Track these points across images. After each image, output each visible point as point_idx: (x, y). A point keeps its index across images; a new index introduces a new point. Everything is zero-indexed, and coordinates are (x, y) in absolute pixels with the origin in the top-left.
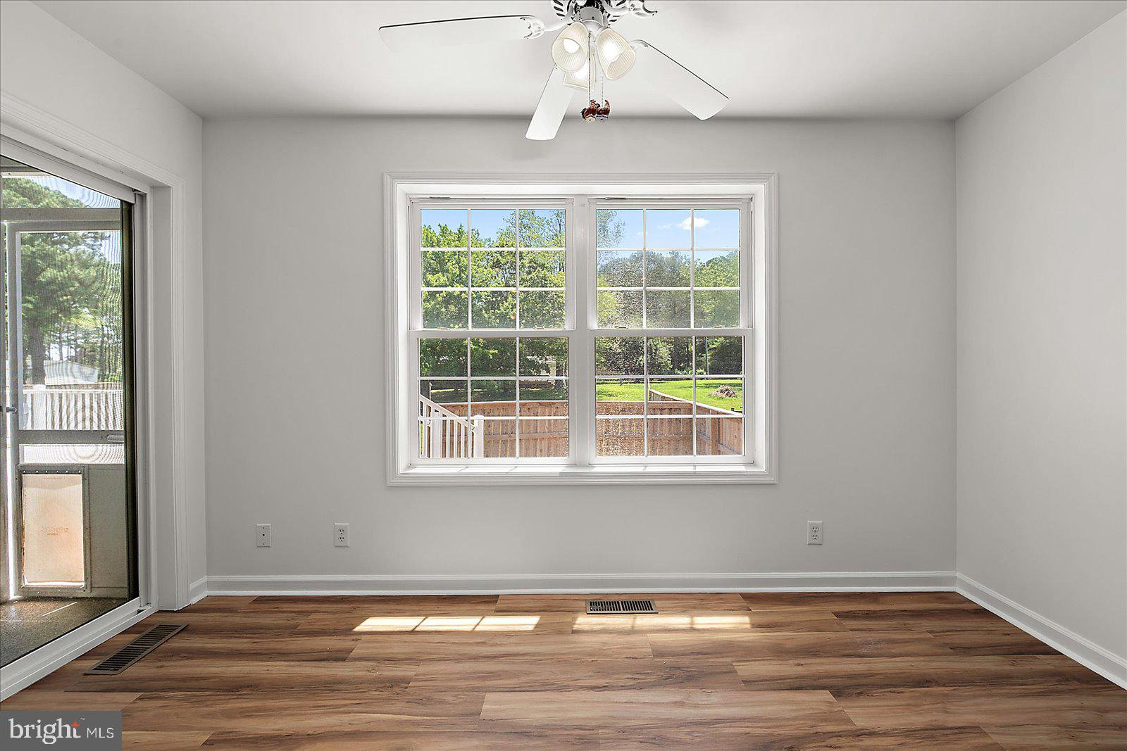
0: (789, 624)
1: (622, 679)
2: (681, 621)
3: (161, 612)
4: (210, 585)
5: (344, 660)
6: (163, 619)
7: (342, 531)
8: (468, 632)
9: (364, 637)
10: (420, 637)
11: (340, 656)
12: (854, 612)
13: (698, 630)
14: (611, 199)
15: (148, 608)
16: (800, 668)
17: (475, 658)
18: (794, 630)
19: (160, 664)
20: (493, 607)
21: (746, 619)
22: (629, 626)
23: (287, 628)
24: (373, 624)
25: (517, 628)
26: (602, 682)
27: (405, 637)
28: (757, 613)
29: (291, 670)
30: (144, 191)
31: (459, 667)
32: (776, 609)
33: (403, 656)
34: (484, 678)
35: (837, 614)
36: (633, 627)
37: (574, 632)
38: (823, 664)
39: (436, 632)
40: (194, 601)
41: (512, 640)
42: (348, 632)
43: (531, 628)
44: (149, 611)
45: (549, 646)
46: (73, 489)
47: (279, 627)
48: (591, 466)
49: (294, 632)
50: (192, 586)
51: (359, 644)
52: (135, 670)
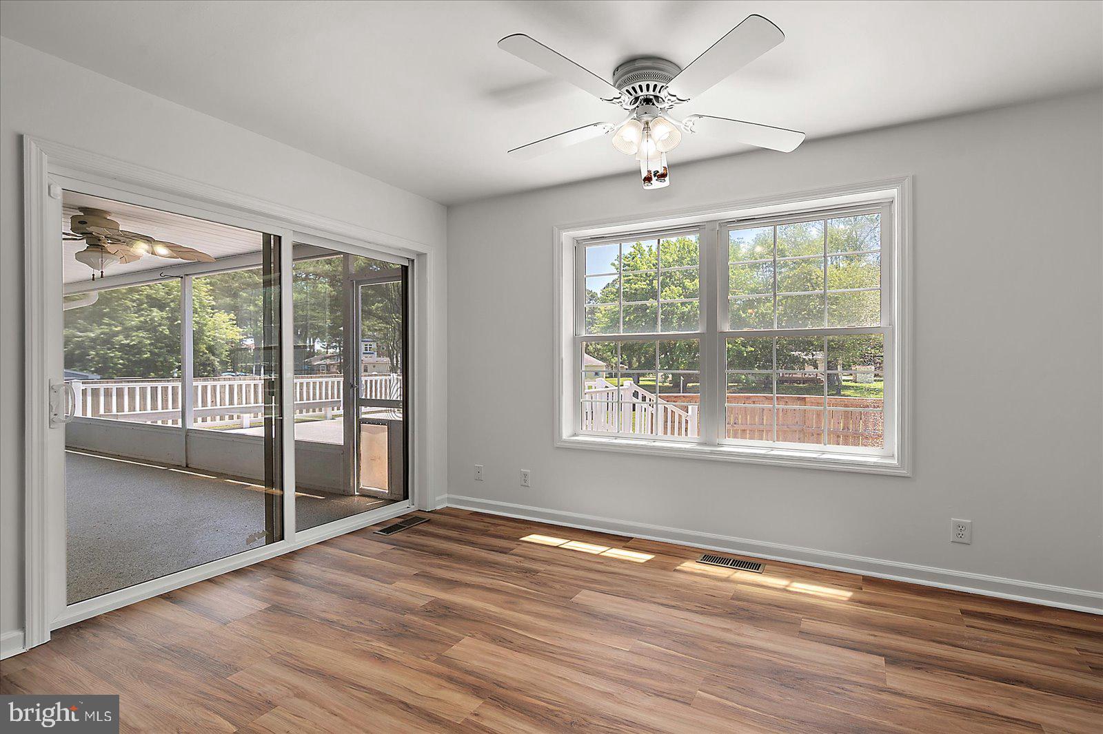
0: (895, 607)
1: (691, 606)
2: (780, 582)
3: (419, 510)
4: (449, 500)
5: (505, 553)
6: (420, 515)
7: (525, 475)
8: (596, 555)
9: (525, 544)
10: (560, 551)
11: (503, 551)
12: (989, 614)
13: (790, 592)
14: (741, 220)
15: (413, 506)
16: (872, 638)
17: (590, 570)
18: (896, 613)
19: (409, 535)
20: (624, 544)
21: (849, 594)
22: (726, 576)
23: (482, 530)
24: (534, 538)
25: (632, 559)
26: (673, 603)
27: (550, 549)
28: (865, 592)
29: (473, 552)
30: (413, 258)
31: (575, 572)
32: (893, 594)
33: (542, 559)
34: (588, 582)
35: (964, 612)
36: (728, 577)
37: (675, 570)
38: (901, 640)
39: (572, 550)
40: (438, 508)
41: (623, 566)
42: (517, 539)
43: (643, 561)
44: (413, 509)
45: (650, 575)
46: (383, 435)
47: (478, 529)
48: (719, 445)
49: (485, 533)
50: (438, 498)
51: (519, 547)
52: (397, 536)
